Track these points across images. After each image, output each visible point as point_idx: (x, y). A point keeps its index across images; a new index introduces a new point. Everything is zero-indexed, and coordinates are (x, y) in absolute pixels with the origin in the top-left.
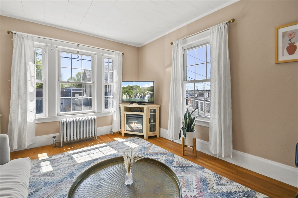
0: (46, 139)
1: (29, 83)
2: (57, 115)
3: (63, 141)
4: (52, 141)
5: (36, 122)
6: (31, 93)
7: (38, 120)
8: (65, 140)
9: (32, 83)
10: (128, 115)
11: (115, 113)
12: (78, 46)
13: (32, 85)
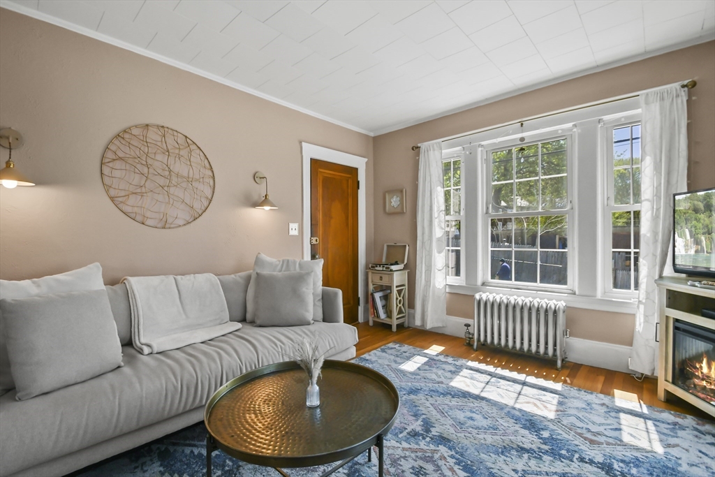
0: (455, 325)
1: (436, 222)
2: (483, 284)
3: (479, 339)
4: (464, 333)
5: (448, 290)
6: (439, 240)
7: (451, 286)
8: (482, 338)
9: (440, 221)
10: (678, 325)
11: (642, 307)
12: (522, 124)
13: (439, 225)
